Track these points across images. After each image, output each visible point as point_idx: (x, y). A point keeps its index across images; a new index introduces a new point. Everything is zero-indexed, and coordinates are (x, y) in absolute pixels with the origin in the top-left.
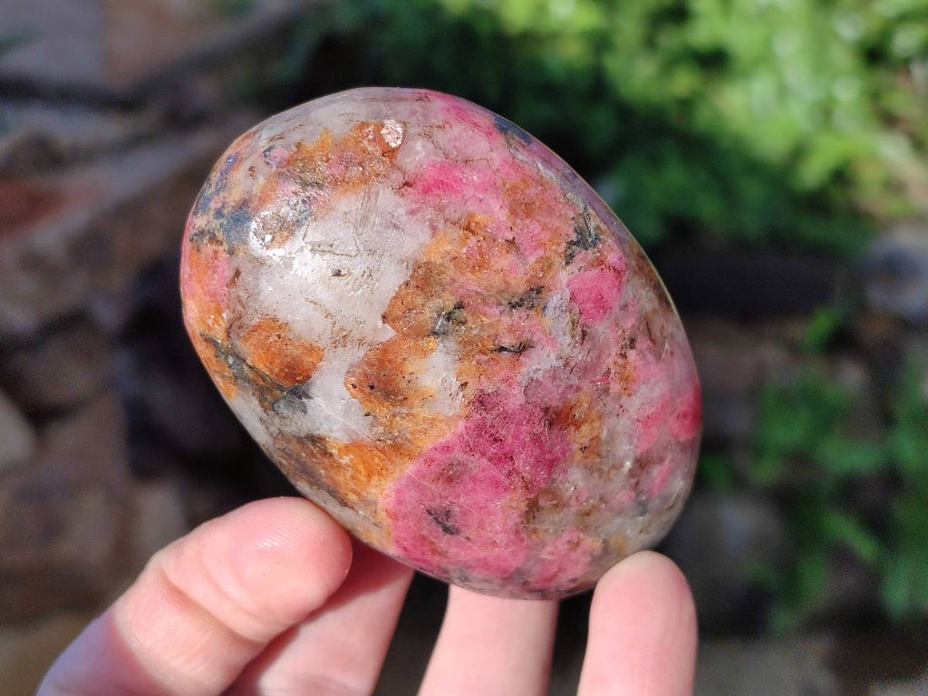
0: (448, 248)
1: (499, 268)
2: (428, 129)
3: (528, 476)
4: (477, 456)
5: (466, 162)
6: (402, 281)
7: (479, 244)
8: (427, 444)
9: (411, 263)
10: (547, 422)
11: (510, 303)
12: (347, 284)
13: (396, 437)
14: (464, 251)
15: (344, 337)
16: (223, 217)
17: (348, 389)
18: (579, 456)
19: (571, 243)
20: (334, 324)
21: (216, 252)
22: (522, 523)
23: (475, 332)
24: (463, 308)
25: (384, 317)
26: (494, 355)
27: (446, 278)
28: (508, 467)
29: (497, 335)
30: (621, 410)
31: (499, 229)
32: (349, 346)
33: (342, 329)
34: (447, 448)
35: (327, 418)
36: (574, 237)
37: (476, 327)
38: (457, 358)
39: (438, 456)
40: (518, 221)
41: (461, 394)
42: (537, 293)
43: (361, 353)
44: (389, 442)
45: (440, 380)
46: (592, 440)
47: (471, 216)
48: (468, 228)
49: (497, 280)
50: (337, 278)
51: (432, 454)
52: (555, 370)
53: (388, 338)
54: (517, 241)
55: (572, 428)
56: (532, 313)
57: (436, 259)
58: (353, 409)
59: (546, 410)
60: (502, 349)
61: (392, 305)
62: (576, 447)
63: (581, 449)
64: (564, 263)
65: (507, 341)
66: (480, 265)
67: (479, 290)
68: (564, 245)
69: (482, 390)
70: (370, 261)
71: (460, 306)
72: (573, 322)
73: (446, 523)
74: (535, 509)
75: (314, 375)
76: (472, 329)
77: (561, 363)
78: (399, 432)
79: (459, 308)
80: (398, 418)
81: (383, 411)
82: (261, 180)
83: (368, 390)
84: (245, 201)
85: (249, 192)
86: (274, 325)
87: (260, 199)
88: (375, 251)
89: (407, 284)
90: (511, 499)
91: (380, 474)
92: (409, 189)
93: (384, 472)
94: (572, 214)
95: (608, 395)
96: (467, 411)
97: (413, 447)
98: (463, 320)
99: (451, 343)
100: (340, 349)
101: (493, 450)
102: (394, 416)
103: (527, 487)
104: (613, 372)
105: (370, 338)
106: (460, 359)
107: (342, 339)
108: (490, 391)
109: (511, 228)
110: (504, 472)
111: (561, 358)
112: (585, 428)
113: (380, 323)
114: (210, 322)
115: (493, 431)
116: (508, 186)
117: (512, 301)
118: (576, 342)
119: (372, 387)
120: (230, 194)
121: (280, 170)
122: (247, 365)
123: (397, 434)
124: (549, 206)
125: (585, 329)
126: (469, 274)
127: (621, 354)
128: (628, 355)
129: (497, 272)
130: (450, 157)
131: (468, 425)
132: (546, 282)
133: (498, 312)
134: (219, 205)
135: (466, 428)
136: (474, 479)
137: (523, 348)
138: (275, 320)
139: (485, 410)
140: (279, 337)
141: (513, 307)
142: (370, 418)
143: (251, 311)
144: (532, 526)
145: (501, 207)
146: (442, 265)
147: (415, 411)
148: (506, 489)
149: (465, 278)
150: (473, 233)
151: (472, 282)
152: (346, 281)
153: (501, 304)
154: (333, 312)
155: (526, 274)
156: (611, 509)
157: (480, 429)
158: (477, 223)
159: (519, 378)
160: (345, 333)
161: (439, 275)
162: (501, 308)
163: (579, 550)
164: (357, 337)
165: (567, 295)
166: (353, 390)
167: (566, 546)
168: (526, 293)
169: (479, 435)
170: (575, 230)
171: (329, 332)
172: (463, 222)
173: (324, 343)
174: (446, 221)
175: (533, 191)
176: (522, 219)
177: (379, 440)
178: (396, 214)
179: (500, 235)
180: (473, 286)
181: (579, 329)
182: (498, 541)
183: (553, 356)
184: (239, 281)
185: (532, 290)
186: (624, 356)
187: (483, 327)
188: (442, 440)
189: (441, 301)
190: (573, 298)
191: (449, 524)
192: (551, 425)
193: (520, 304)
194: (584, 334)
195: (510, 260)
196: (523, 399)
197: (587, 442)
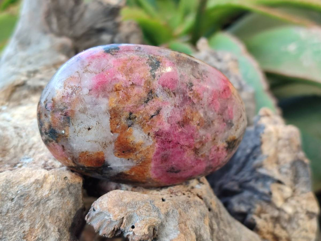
0: (115, 99)
1: (135, 94)
2: (85, 69)
3: (187, 144)
4: (168, 149)
5: (103, 71)
6: (109, 119)
7: (124, 92)
8: (151, 155)
9: (108, 112)
10: (181, 126)
11: (145, 102)
12: (94, 130)
13: (142, 160)
14: (120, 97)
15: (105, 144)
16: (47, 133)
17: (117, 157)
18: (199, 127)
19: (151, 71)
20: (99, 143)
21: (53, 144)
22: (196, 156)
23: (141, 117)
24: (132, 113)
25: (112, 132)
26: (151, 120)
27: (121, 109)
28: (179, 146)
29: (148, 114)
30: (202, 105)
31: (126, 83)
32: (108, 146)
33: (103, 143)
34: (158, 153)
35: (118, 167)
36: (151, 68)
37: (140, 116)
38: (141, 128)
39: (157, 157)
40: (130, 77)
41: (150, 137)
42: (151, 93)
43: (113, 145)
44: (140, 162)
45: (141, 137)
46: (199, 120)
47: (115, 86)
48: (117, 90)
49: (137, 98)
50: (90, 130)
51: (155, 157)
52: (173, 110)
53: (117, 136)
54: (134, 83)
55: (191, 122)
56: (154, 99)
57: (114, 105)
58: (123, 161)
59: (179, 123)
60: (152, 116)
61: (111, 127)
62: (196, 126)
63: (198, 125)
64: (153, 78)
65: (152, 113)
66: (128, 98)
67: (133, 105)
68: (149, 73)
69: (155, 132)
70: (96, 119)
71: (131, 113)
72: (168, 93)
73: (174, 171)
74: (197, 150)
75: (106, 159)
76: (139, 117)
77: (173, 107)
78: (141, 158)
79: (131, 114)
80: (138, 155)
81: (132, 156)
82: (50, 116)
83: (123, 153)
84: (50, 125)
85: (49, 122)
86: (84, 154)
87: (53, 122)
88: (95, 116)
89: (111, 118)
90: (188, 153)
91: (145, 172)
92: (92, 91)
93: (146, 170)
94: (146, 62)
95: (195, 104)
96: (155, 140)
97: (148, 160)
98: (135, 117)
99: (136, 126)
100: (106, 148)
101: (171, 145)
102: (136, 155)
103: (189, 147)
104: (191, 97)
105: (112, 140)
106: (142, 128)
107: (105, 145)
108: (158, 130)
109: (130, 81)
110: (179, 148)
111: (172, 105)
112: (194, 119)
113: (112, 134)
114: (67, 163)
115: (167, 140)
116: (120, 69)
117: (145, 101)
118: (174, 97)
119: (124, 152)
120: (45, 126)
121: (53, 110)
122: (86, 167)
123: (141, 159)
124: (137, 65)
125: (173, 92)
126: (127, 103)
127: (190, 90)
128: (193, 89)
129: (135, 96)
130: (97, 73)
131: (159, 143)
132: (151, 88)
133: (143, 107)
134: (44, 131)
135: (159, 145)
136: (172, 156)
137: (158, 112)
138: (83, 152)
139: (160, 136)
140: (87, 156)
141: (147, 102)
142: (130, 160)
143: (75, 154)
144: (200, 155)
145: (122, 76)
146: (117, 106)
147: (141, 150)
148: (184, 152)
149: (126, 105)
150: (119, 90)
151: (130, 104)
152: (93, 129)
153: (143, 104)
154: (96, 140)
155: (144, 90)
156: (221, 132)
157: (163, 142)
158: (118, 86)
159: (164, 120)
160: (104, 143)
161: (118, 109)
162: (144, 105)
163: (220, 150)
164: (109, 142)
165: (161, 86)
166: (119, 156)
167: (215, 152)
168: (148, 95)
169: (164, 144)
170: (150, 66)
171: (99, 146)
172: (114, 89)
173: (101, 149)
174: (109, 93)
175: (129, 64)
176: (131, 75)
177: (137, 164)
178: (93, 101)
179: (128, 85)
180: (131, 105)
181: (172, 93)
182: (193, 165)
183: (169, 106)
184: (65, 148)
185: (149, 93)
186: (192, 90)
187: (142, 114)
188: (155, 152)
189: (124, 116)
190: (163, 86)
191: (176, 170)
192: (183, 126)
193: (148, 100)
194: (174, 94)
195: (136, 90)
196: (169, 125)
197: (198, 122)
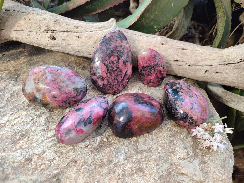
0: (35, 76)
7: (37, 74)
8: (46, 91)
13: (43, 93)
18: (59, 82)
22: (60, 91)
29: (43, 79)
30: (61, 76)
35: (39, 97)
37: (41, 79)
42: (45, 73)
43: (35, 89)
49: (41, 75)
53: (36, 86)
56: (46, 75)
57: (35, 78)
59: (52, 80)
61: (34, 84)
64: (46, 70)
68: (45, 68)
71: (39, 79)
72: (50, 73)
74: (60, 89)
75: (35, 95)
83: (38, 92)
88: (30, 81)
89: (34, 81)
92: (30, 75)
93: (46, 97)
95: (58, 76)
97: (45, 93)
99: (40, 82)
102: (41, 92)
104: (57, 74)
105: (34, 87)
106: (42, 83)
107: (33, 90)
112: (58, 80)
133: (42, 77)
137: (46, 78)
140: (30, 94)
151: (39, 77)
154: (31, 88)
155: (43, 73)
177: (43, 95)
179: (39, 72)
183: (50, 76)
186: (58, 72)
189: (37, 80)
190: (48, 71)
191: (55, 97)
192: (54, 81)
193: (44, 75)
194: (52, 73)
195: (41, 73)
196: (49, 81)
197: (59, 80)
